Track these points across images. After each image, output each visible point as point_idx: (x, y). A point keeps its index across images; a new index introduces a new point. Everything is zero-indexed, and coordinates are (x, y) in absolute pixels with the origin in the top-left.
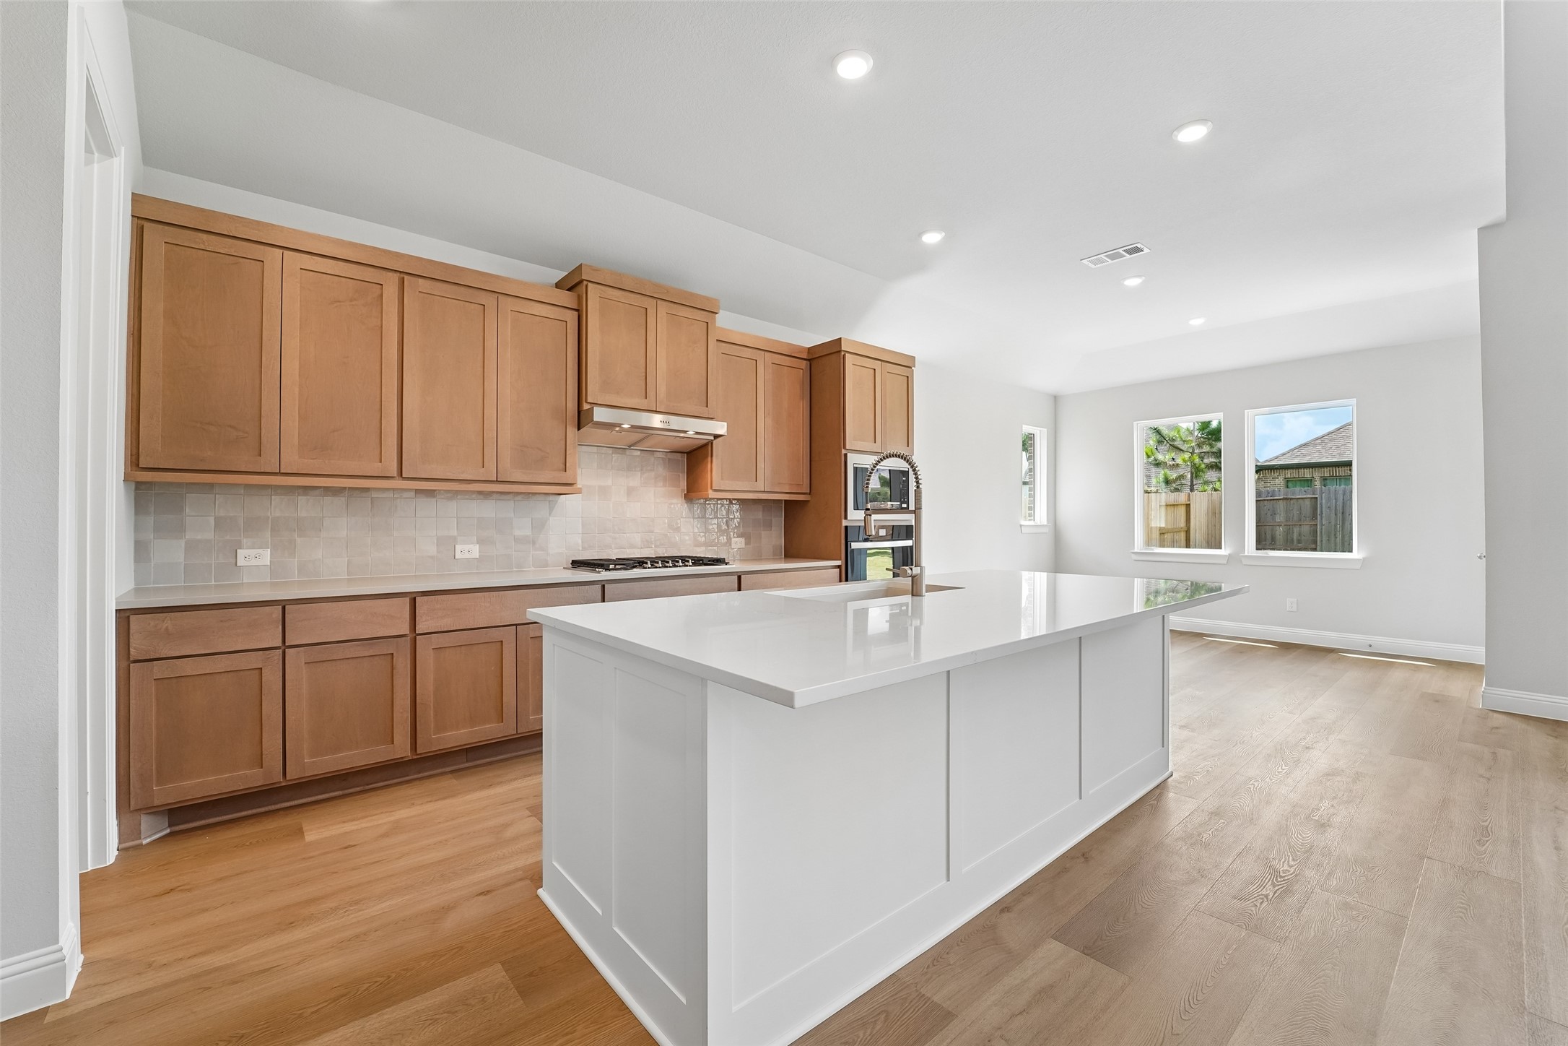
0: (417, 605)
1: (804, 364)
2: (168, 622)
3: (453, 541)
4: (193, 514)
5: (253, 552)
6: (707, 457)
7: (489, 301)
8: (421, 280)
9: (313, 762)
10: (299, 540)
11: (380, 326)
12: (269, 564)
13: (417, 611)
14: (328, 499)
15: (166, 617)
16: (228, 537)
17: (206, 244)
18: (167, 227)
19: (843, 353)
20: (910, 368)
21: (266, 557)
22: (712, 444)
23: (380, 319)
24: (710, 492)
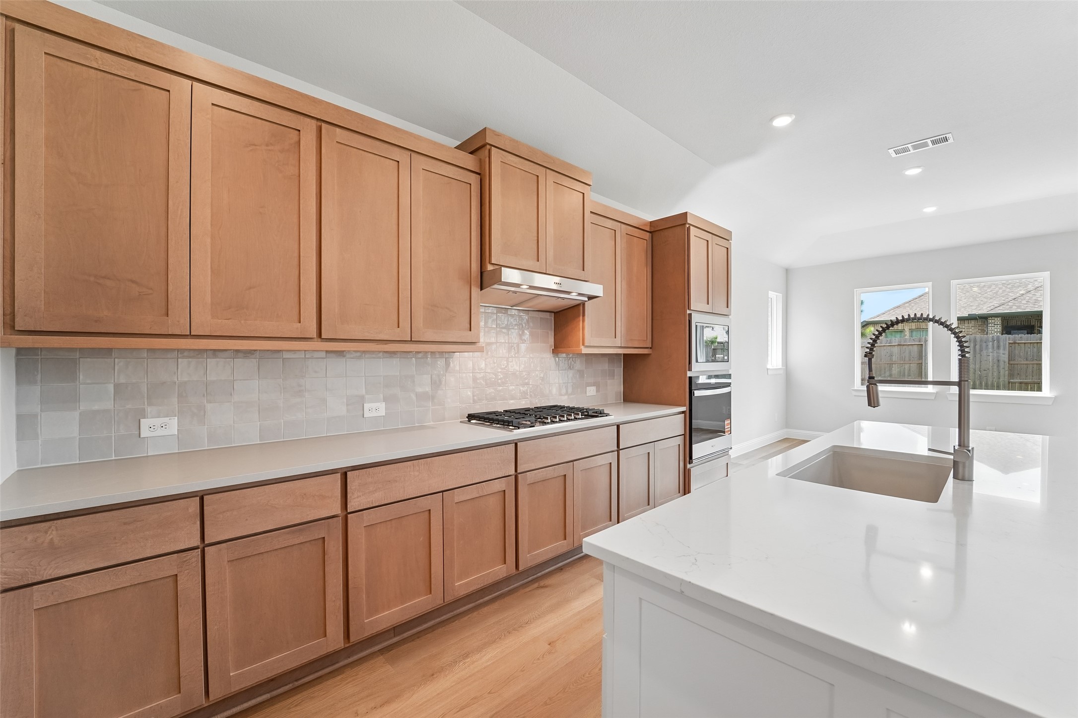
0: (348, 480)
1: (647, 236)
2: (53, 533)
3: (361, 400)
4: (89, 381)
5: (158, 421)
6: (579, 316)
7: (403, 157)
8: (338, 130)
9: (240, 674)
10: (209, 406)
11: (297, 175)
12: (176, 434)
13: (348, 488)
14: (239, 361)
15: (50, 528)
16: (129, 406)
17: (100, 62)
18: (47, 35)
19: (687, 226)
20: (728, 240)
21: (172, 425)
22: (584, 304)
23: (297, 168)
24: (582, 347)
